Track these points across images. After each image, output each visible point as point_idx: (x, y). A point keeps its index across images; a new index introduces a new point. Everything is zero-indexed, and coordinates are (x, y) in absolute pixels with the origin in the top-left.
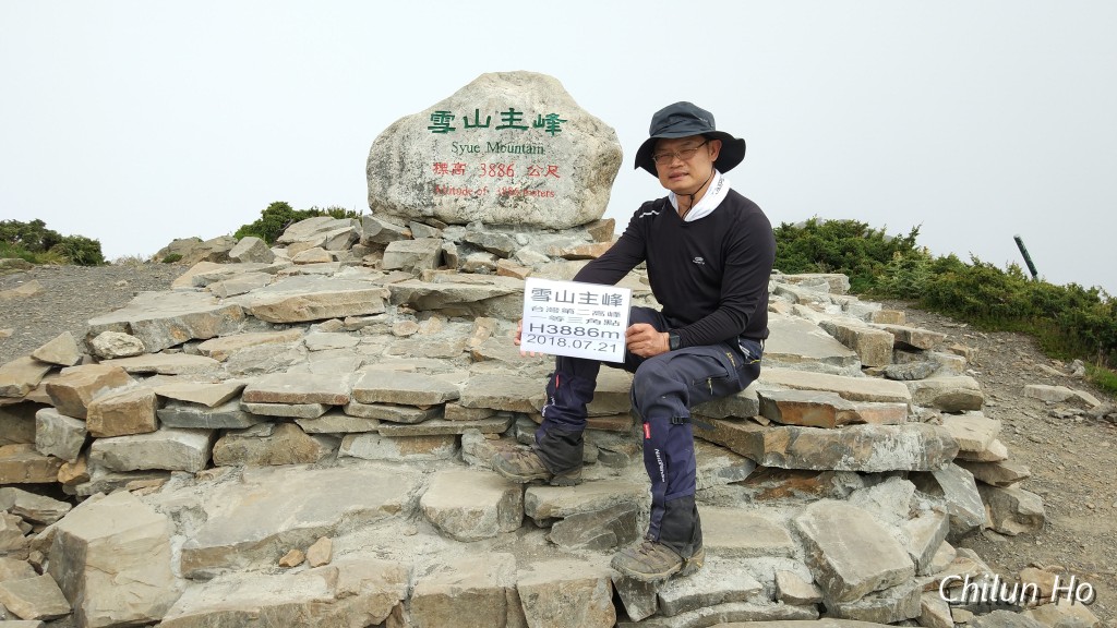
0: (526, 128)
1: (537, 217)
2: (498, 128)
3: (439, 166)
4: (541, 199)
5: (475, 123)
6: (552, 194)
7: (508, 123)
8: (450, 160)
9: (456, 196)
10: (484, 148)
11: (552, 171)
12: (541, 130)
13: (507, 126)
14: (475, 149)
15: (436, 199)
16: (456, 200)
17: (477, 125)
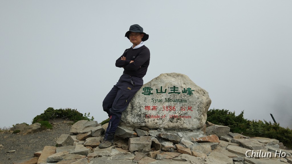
0: (179, 93)
1: (185, 126)
2: (169, 93)
3: (147, 107)
4: (186, 119)
5: (160, 91)
6: (190, 117)
7: (173, 91)
8: (151, 105)
9: (154, 119)
10: (164, 100)
11: (190, 109)
12: (186, 94)
13: (173, 93)
14: (161, 101)
15: (146, 120)
16: (154, 120)
17: (161, 92)
